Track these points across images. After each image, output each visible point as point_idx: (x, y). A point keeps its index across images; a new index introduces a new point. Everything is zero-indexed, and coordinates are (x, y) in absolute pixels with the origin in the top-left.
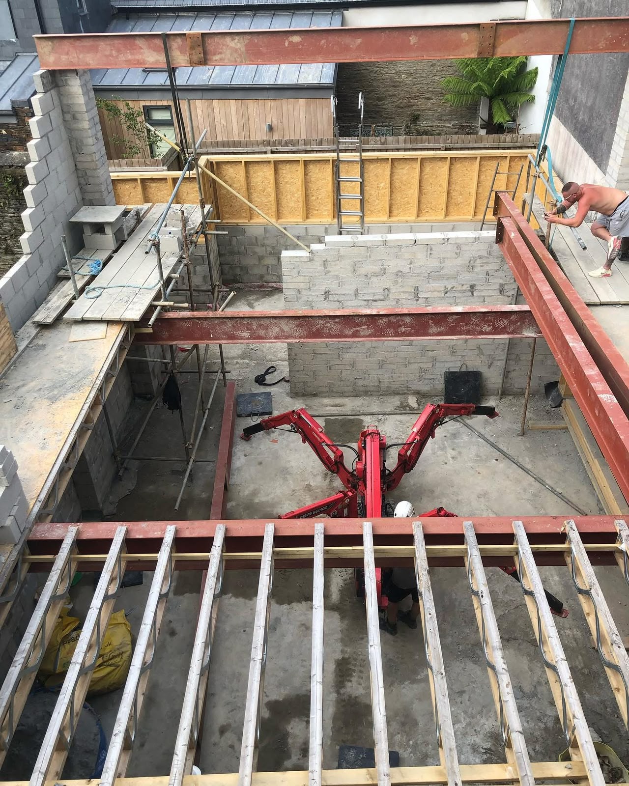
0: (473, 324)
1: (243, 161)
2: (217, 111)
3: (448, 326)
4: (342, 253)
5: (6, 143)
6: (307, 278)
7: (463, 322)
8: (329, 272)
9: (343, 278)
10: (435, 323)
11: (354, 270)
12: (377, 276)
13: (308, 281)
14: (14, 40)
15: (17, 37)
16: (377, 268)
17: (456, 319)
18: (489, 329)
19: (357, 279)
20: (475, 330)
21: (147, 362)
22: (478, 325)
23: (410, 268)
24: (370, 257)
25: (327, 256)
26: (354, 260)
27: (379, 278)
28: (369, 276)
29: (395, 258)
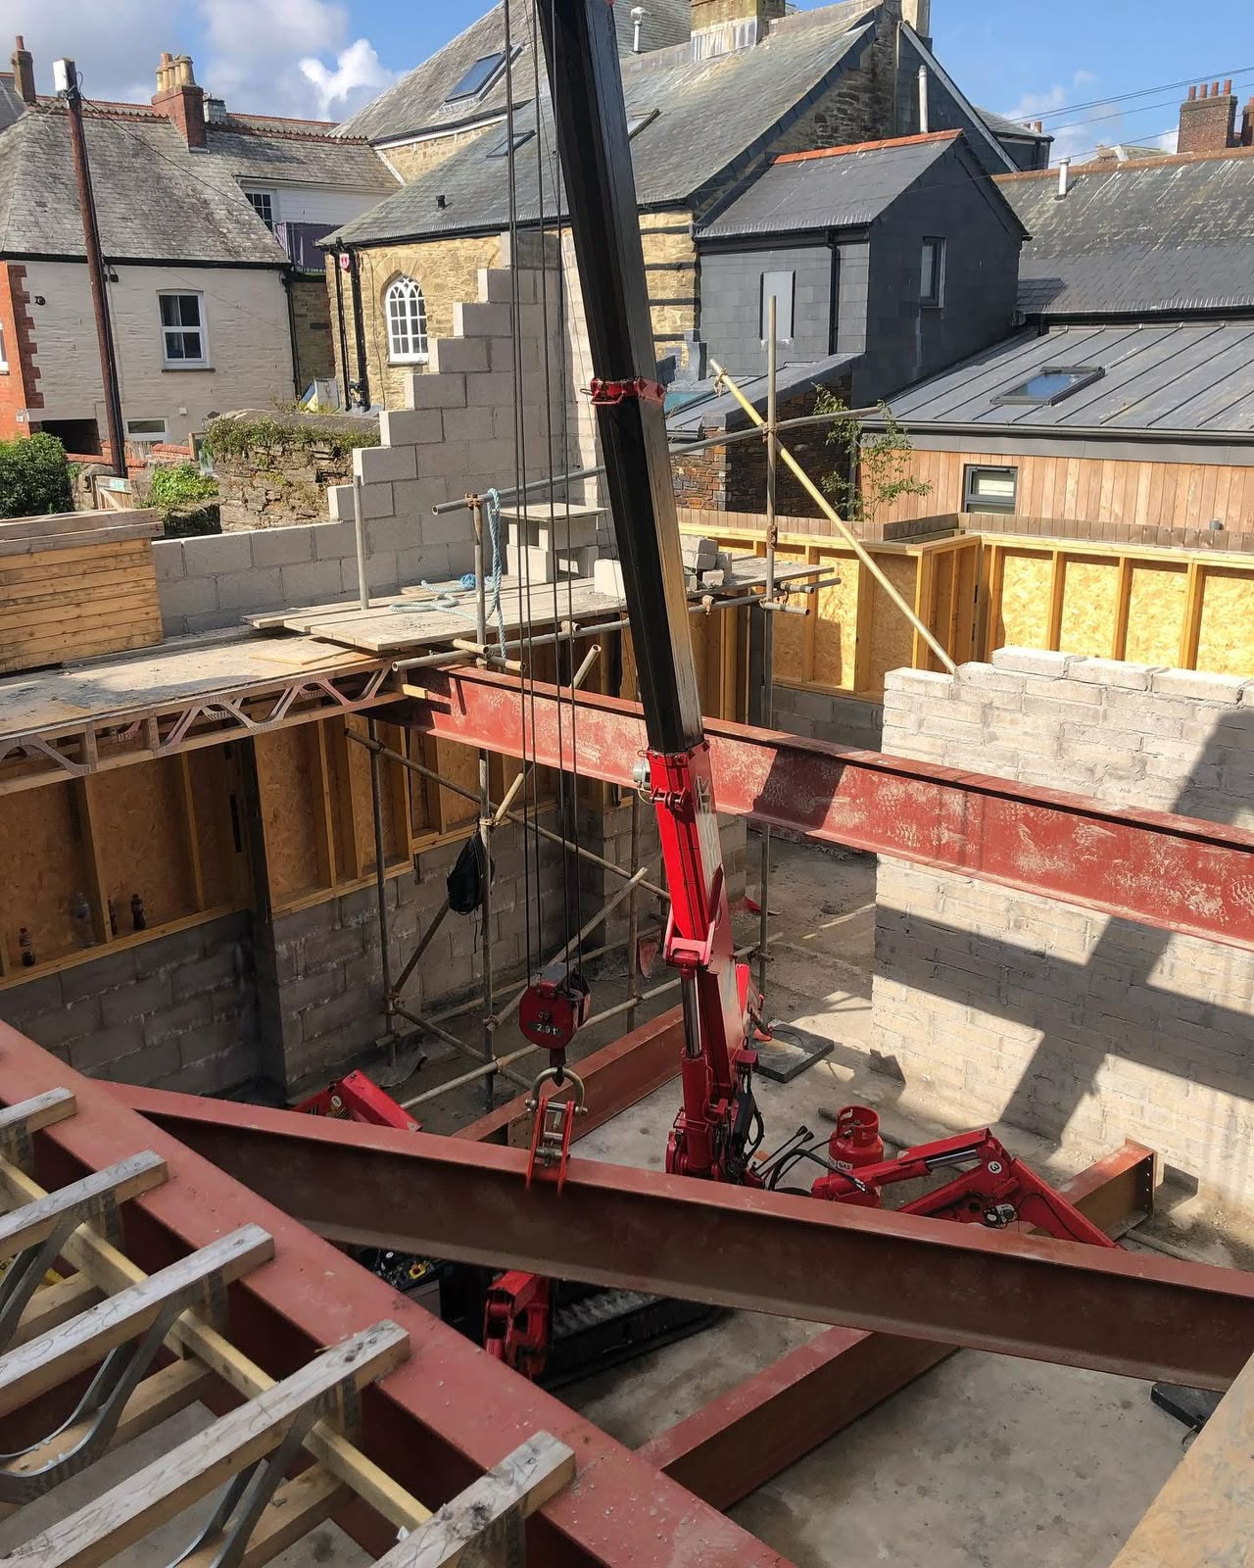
0: (1155, 874)
1: (1055, 551)
2: (1107, 485)
3: (1078, 862)
4: (1032, 690)
5: (680, 492)
6: (939, 742)
7: (1125, 859)
8: (993, 738)
9: (1027, 763)
10: (1035, 837)
11: (1060, 748)
12: (1121, 778)
13: (939, 751)
14: (787, 341)
15: (792, 336)
16: (1122, 757)
17: (1101, 841)
18: (1211, 907)
19: (1065, 774)
20: (1164, 900)
21: (602, 868)
22: (1173, 882)
23: (1220, 776)
24: (1105, 717)
25: (991, 694)
26: (1062, 717)
27: (1124, 785)
28: (1099, 772)
29: (1178, 735)
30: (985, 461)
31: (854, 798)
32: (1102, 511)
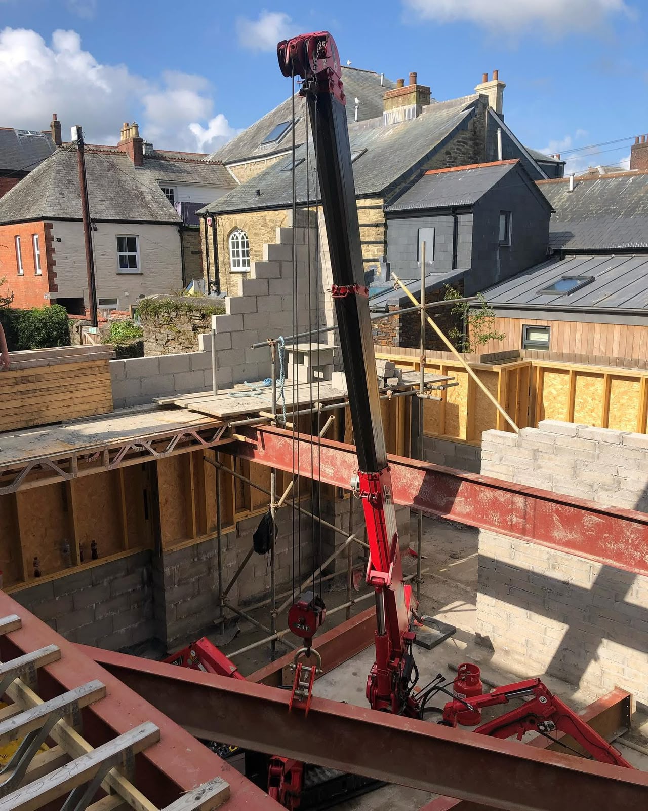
0: (626, 542)
1: (571, 370)
2: (597, 336)
3: (584, 534)
4: (560, 443)
5: (376, 337)
6: (511, 469)
7: (610, 534)
8: (540, 467)
9: (558, 481)
10: (562, 521)
11: (575, 473)
12: (607, 490)
14: (431, 262)
15: (434, 260)
16: (607, 479)
17: (597, 524)
19: (578, 487)
20: (631, 555)
21: (334, 531)
22: (636, 547)
24: (598, 458)
25: (539, 445)
26: (575, 457)
27: (608, 493)
28: (596, 486)
29: (636, 468)
30: (533, 323)
31: (466, 498)
32: (595, 349)
